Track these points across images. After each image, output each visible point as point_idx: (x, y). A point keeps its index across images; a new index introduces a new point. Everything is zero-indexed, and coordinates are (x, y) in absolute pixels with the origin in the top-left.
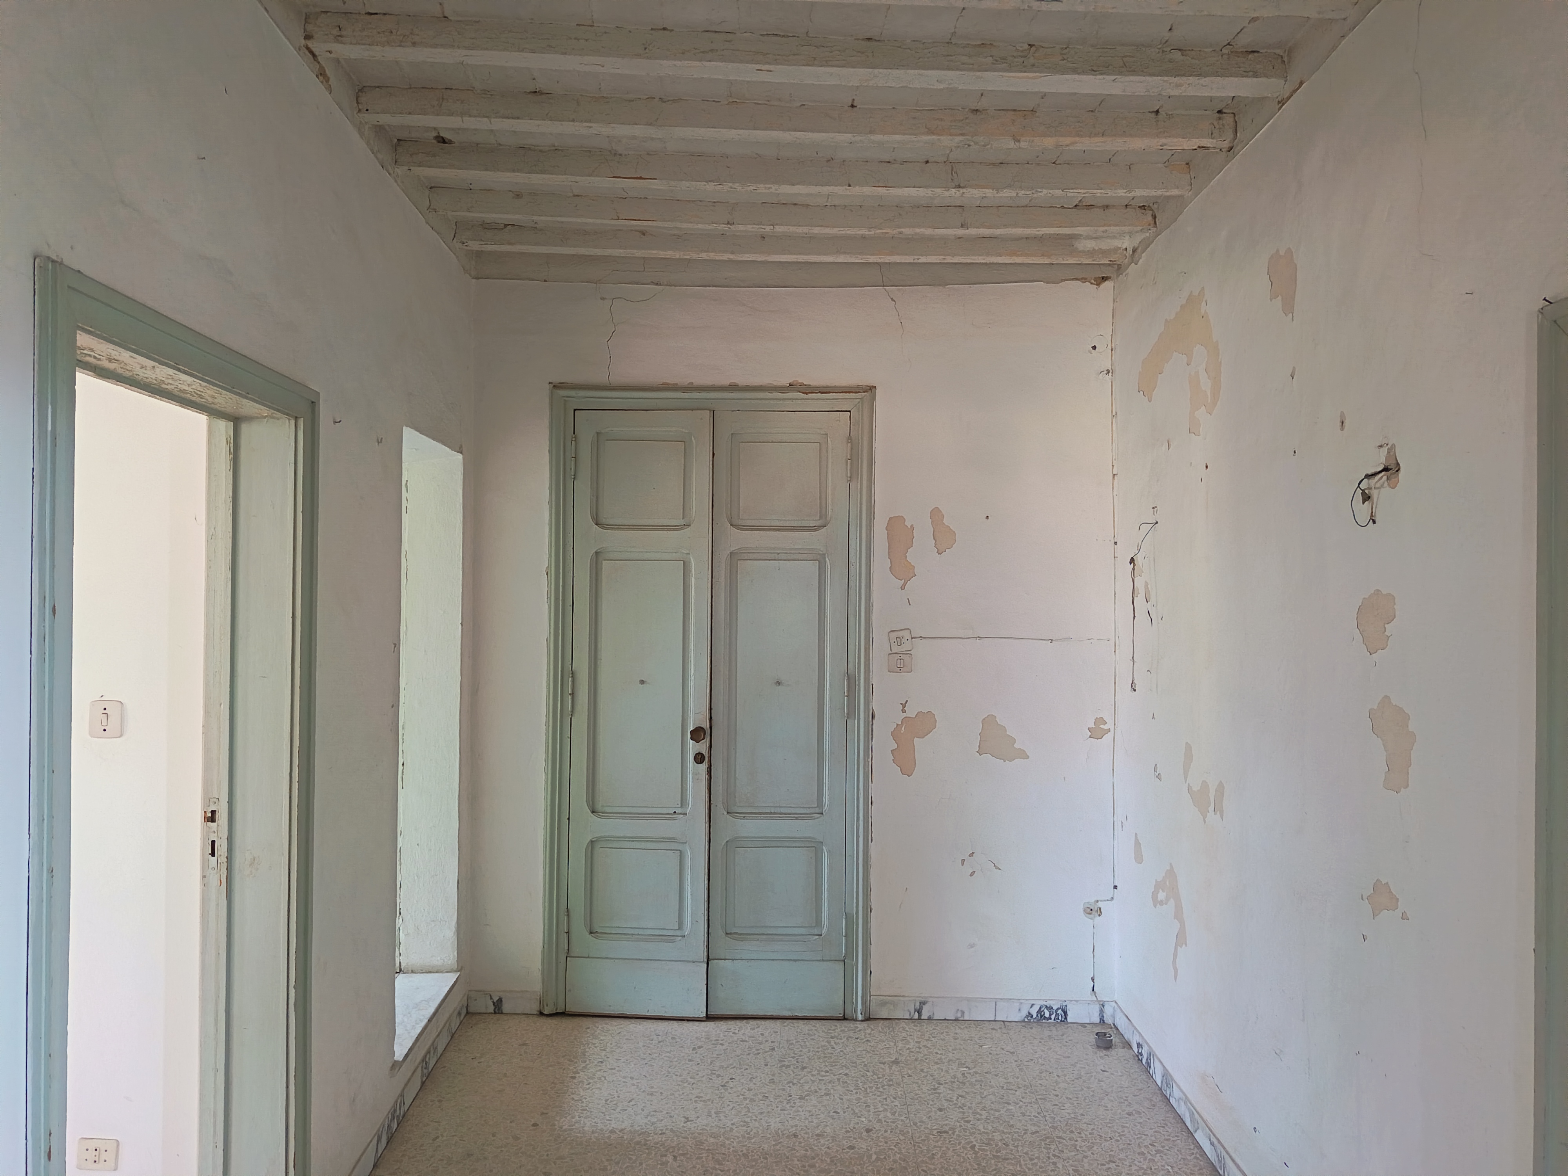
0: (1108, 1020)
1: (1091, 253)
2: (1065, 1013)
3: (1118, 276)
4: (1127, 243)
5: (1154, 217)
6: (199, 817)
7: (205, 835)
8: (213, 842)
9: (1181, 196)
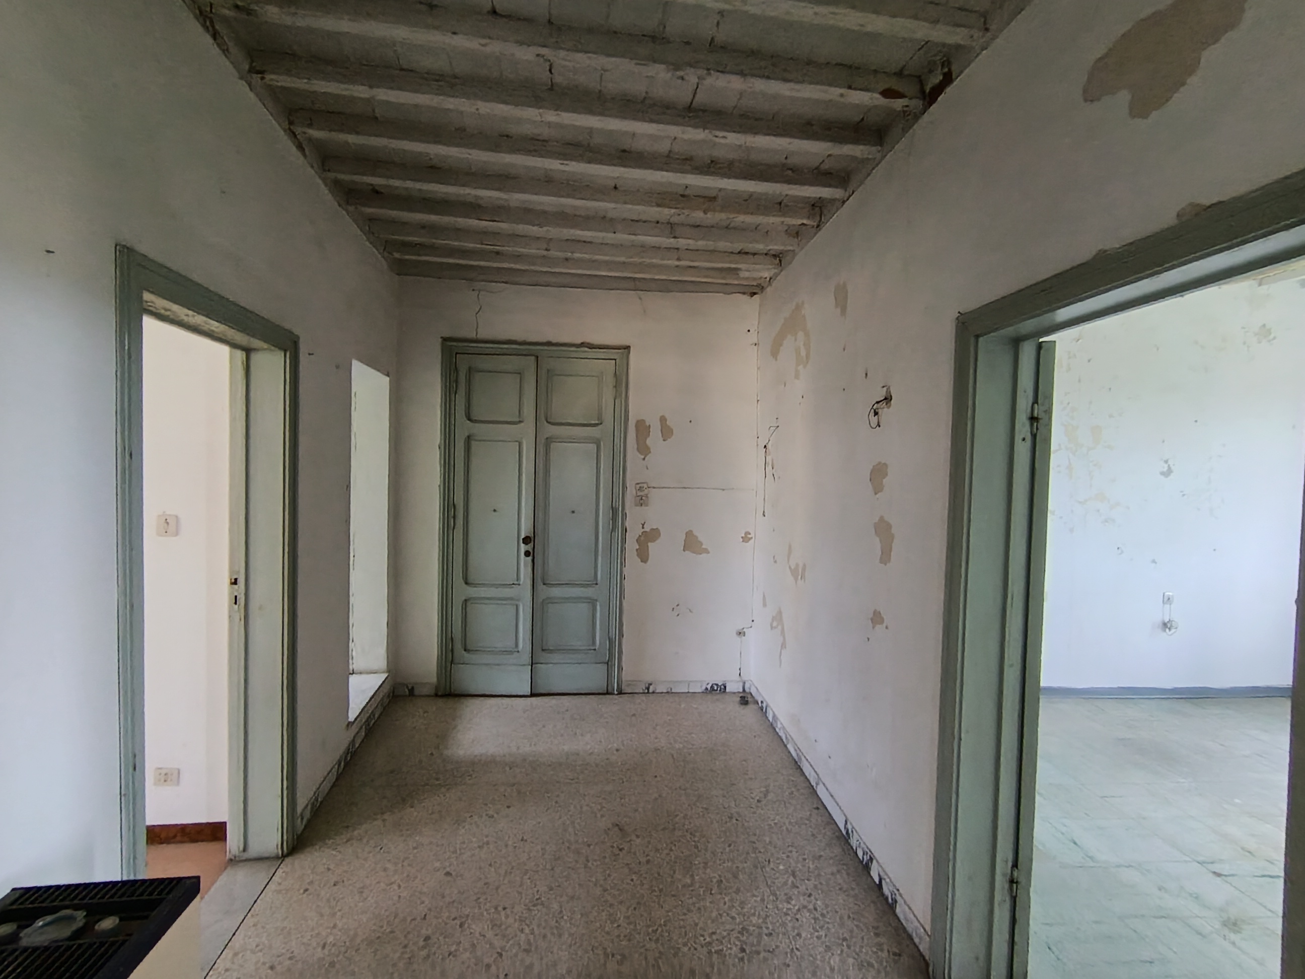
0: (747, 690)
1: (747, 279)
2: (725, 687)
3: (762, 292)
4: (767, 274)
5: (780, 261)
6: (227, 581)
7: (230, 594)
8: (236, 597)
9: (794, 251)
